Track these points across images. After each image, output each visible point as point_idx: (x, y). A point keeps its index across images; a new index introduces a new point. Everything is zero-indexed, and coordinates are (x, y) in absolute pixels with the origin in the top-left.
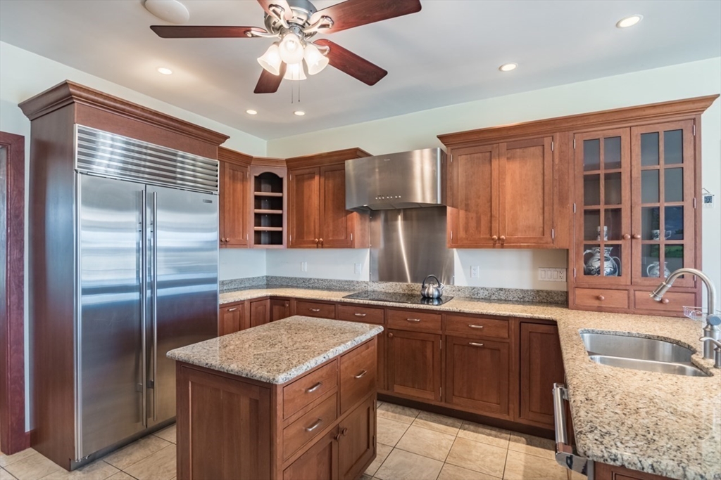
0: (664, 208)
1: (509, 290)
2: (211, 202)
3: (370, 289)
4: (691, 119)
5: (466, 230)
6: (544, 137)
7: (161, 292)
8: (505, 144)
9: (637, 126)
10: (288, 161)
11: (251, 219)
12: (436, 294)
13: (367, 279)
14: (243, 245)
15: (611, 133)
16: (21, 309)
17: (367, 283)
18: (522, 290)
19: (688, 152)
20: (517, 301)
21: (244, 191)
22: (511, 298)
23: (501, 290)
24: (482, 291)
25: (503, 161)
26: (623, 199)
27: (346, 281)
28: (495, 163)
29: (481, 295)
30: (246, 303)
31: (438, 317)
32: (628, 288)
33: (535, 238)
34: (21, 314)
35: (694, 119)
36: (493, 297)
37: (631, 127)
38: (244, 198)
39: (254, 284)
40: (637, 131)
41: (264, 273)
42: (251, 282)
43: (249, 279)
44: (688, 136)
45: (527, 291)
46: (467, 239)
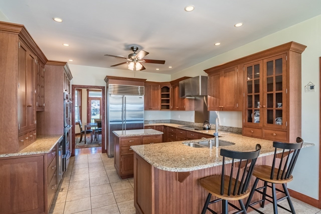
0: (275, 94)
1: (233, 127)
2: (141, 98)
3: (194, 125)
4: (285, 53)
5: (213, 104)
6: (234, 67)
7: (127, 122)
8: (223, 71)
9: (265, 59)
10: (170, 82)
11: (160, 101)
12: (207, 127)
13: (194, 122)
14: (157, 109)
15: (256, 63)
16: (104, 123)
17: (193, 123)
18: (238, 128)
19: (284, 68)
20: (236, 132)
21: (158, 93)
22: (234, 131)
23: (231, 127)
24: (225, 128)
25: (223, 77)
26: (260, 90)
27: (188, 122)
28: (221, 79)
29: (225, 129)
30: (154, 126)
31: (198, 134)
32: (261, 128)
33: (232, 107)
34: (105, 124)
35: (286, 53)
36: (229, 130)
37: (263, 59)
38: (158, 95)
39: (165, 122)
40: (265, 61)
41: (170, 119)
42: (164, 121)
43: (163, 120)
44: (284, 61)
45: (239, 128)
46: (213, 107)
